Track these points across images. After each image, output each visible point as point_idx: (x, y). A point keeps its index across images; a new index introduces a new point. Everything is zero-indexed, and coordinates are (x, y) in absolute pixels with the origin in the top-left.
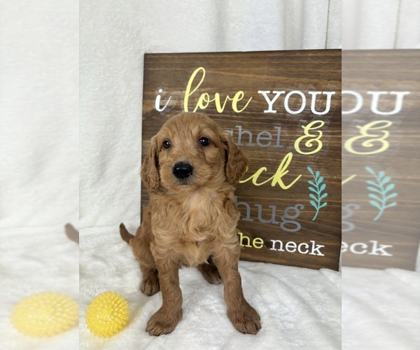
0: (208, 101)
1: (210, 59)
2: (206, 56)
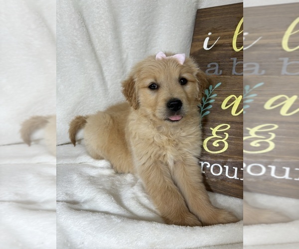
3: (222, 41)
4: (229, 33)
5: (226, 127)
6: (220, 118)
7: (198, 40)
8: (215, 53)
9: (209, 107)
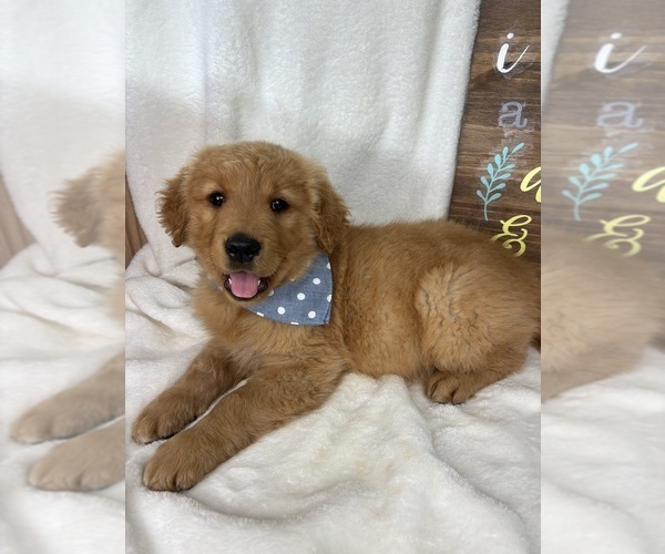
5: (525, 219)
6: (516, 204)
7: (487, 48)
8: (518, 81)
9: (502, 186)
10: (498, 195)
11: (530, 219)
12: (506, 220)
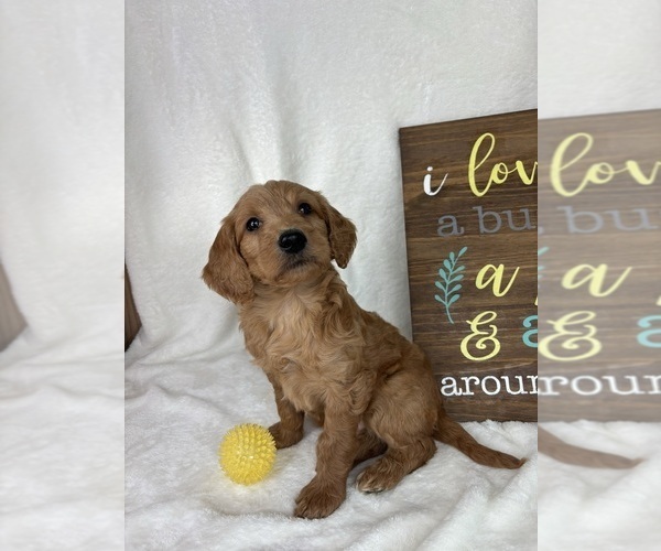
0: (507, 173)
1: (498, 121)
2: (491, 119)
3: (453, 181)
4: (460, 167)
5: (490, 316)
6: (477, 302)
7: (413, 180)
8: (446, 199)
9: (458, 287)
10: (457, 297)
11: (495, 315)
12: (472, 320)
